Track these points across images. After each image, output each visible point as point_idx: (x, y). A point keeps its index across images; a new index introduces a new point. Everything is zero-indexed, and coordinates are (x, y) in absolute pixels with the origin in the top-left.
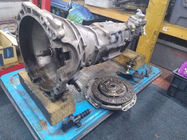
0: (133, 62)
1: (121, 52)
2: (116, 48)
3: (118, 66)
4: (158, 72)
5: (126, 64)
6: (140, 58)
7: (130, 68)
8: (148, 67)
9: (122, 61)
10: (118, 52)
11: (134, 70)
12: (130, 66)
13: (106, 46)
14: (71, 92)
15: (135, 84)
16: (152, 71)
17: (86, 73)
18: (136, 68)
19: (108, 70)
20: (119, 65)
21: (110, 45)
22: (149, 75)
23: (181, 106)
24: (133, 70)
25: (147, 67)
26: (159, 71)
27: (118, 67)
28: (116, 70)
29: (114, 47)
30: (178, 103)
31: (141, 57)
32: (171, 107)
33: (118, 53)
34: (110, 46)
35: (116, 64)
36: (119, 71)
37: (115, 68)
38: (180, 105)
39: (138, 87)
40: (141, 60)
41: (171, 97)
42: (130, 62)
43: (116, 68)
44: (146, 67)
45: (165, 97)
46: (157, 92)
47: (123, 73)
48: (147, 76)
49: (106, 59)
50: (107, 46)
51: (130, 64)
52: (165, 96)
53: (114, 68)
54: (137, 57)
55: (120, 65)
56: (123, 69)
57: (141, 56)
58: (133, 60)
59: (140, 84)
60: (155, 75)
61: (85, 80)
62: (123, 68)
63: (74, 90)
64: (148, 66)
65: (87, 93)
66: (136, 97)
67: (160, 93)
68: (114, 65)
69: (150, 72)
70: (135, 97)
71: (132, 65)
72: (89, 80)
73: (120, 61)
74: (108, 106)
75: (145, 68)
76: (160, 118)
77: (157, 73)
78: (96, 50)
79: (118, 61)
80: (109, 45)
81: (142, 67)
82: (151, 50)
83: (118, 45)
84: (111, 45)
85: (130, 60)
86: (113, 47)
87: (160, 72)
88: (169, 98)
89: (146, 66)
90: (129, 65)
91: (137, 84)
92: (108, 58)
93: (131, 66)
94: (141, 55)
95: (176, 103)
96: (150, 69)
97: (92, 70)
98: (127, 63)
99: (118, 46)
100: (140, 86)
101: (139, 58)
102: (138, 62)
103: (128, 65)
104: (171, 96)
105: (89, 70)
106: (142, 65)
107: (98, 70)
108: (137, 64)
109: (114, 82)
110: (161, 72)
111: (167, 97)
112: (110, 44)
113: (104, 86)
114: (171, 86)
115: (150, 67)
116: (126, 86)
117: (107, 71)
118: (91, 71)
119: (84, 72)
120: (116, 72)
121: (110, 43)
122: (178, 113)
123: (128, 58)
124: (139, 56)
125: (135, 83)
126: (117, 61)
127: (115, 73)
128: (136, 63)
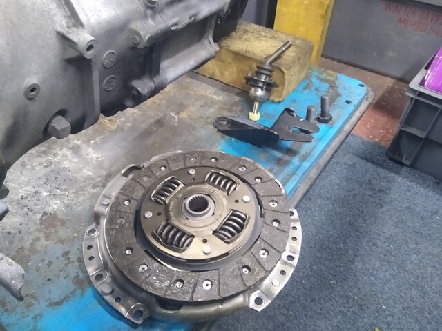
0: (271, 72)
1: (217, 39)
2: (189, 26)
3: (218, 95)
4: (362, 97)
5: (247, 83)
6: (292, 54)
7: (260, 98)
8: (325, 81)
9: (230, 74)
10: (206, 42)
11: (276, 100)
12: (260, 93)
13: (133, 26)
14: (26, 252)
15: (287, 163)
16: (338, 95)
17: (96, 147)
18: (284, 92)
19: (184, 115)
20: (222, 89)
21: (153, 17)
22: (334, 114)
23: (438, 196)
24: (273, 101)
25: (321, 80)
26: (363, 91)
27: (220, 97)
28: (212, 112)
29: (176, 24)
30: (428, 186)
31: (296, 46)
32: (409, 208)
33: (207, 48)
34: (151, 22)
35: (213, 86)
36: (225, 114)
37: (209, 103)
38: (434, 194)
39: (300, 172)
40: (299, 59)
41: (404, 169)
42: (258, 73)
43: (213, 102)
44: (316, 82)
45: (383, 172)
46: (356, 159)
47: (239, 120)
48: (324, 118)
49: (152, 85)
50: (137, 26)
51: (261, 85)
52: (383, 167)
53: (206, 105)
54: (284, 51)
55: (227, 87)
56: (236, 104)
57: (297, 42)
58: (270, 64)
59: (304, 159)
60: (351, 108)
61: (90, 178)
62: (237, 98)
63: (38, 239)
64: (324, 76)
65: (91, 252)
66: (298, 226)
67: (368, 160)
68: (203, 93)
69: (333, 100)
70: (295, 228)
71: (269, 87)
72: (109, 177)
73: (222, 74)
74: (184, 311)
75: (313, 88)
76: (380, 257)
77: (359, 98)
78: (71, 54)
79: (218, 76)
80: (145, 17)
81: (304, 84)
82: (323, 17)
83: (192, 12)
84: (158, 18)
85: (258, 67)
86: (170, 22)
87: (367, 95)
88: (398, 173)
89: (318, 78)
90: (256, 86)
91: (296, 160)
92: (157, 80)
93: (265, 89)
94: (295, 39)
95: (422, 189)
96: (333, 85)
97: (121, 129)
98: (248, 80)
99: (195, 16)
100: (306, 165)
101: (290, 54)
102: (289, 68)
103: (254, 86)
104: (403, 165)
105: (110, 131)
106: (303, 76)
107: (144, 126)
108: (286, 77)
109: (203, 182)
110: (371, 94)
111: (390, 169)
112: (149, 12)
113: (161, 209)
114: (401, 133)
115: (330, 78)
116: (256, 187)
117: (180, 120)
118: (115, 132)
119: (88, 142)
120: (212, 120)
121: (148, 7)
122: (434, 222)
123: (251, 59)
124: (290, 46)
125: (287, 158)
126: (214, 74)
127: (212, 127)
128: (284, 77)
